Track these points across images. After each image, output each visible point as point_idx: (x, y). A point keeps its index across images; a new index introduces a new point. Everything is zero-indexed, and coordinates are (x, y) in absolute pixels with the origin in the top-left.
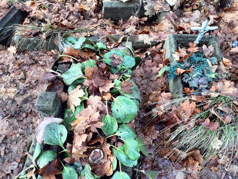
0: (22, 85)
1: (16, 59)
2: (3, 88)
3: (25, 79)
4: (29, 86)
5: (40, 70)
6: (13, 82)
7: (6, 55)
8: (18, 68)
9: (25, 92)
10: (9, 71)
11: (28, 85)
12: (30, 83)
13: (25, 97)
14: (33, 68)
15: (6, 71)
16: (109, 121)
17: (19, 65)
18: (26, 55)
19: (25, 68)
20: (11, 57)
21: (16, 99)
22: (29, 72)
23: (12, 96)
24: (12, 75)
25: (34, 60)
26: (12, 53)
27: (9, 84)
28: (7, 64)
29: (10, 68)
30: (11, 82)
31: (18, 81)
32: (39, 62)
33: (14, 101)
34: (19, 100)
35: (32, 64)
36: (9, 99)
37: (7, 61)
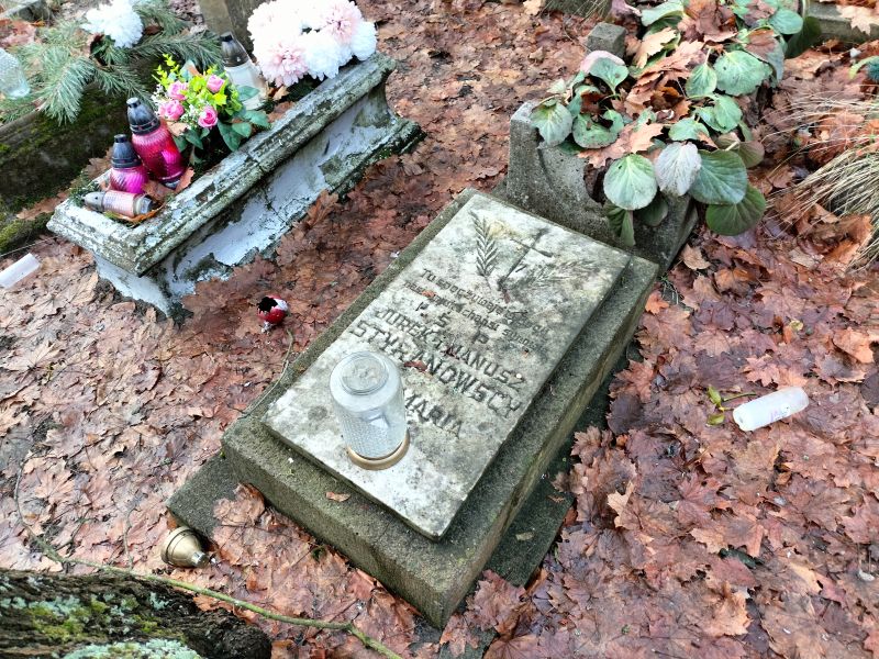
0: (532, 69)
1: (534, 26)
2: (496, 67)
3: (542, 62)
4: (546, 74)
5: (577, 53)
6: (518, 61)
7: (516, 16)
8: (533, 41)
9: (536, 81)
10: (514, 43)
11: (545, 72)
12: (549, 69)
13: (533, 88)
14: (563, 47)
15: (508, 42)
16: (704, 77)
17: (538, 34)
18: (556, 21)
19: (548, 44)
20: (526, 20)
21: (517, 88)
22: (552, 52)
23: (511, 81)
24: (518, 50)
25: (569, 34)
26: (529, 13)
27: (509, 63)
28: (514, 32)
29: (519, 38)
30: (513, 61)
31: (527, 63)
32: (580, 38)
33: (511, 89)
34: (522, 91)
35: (564, 40)
36: (504, 85)
37: (515, 27)
